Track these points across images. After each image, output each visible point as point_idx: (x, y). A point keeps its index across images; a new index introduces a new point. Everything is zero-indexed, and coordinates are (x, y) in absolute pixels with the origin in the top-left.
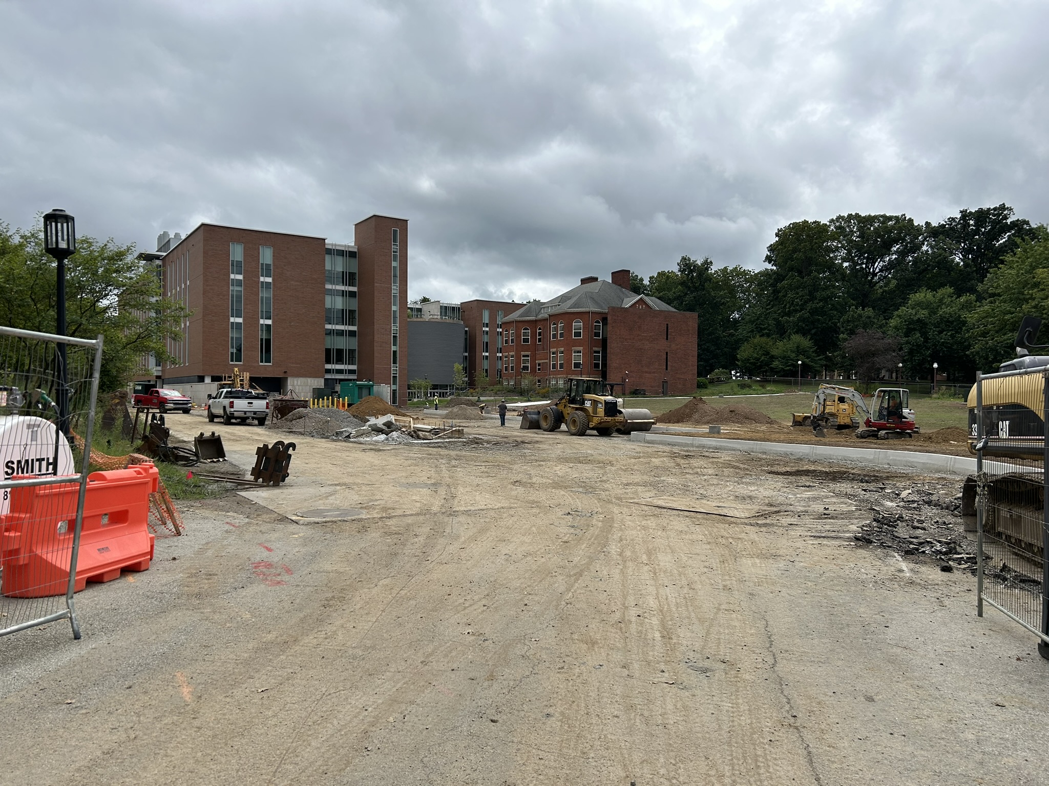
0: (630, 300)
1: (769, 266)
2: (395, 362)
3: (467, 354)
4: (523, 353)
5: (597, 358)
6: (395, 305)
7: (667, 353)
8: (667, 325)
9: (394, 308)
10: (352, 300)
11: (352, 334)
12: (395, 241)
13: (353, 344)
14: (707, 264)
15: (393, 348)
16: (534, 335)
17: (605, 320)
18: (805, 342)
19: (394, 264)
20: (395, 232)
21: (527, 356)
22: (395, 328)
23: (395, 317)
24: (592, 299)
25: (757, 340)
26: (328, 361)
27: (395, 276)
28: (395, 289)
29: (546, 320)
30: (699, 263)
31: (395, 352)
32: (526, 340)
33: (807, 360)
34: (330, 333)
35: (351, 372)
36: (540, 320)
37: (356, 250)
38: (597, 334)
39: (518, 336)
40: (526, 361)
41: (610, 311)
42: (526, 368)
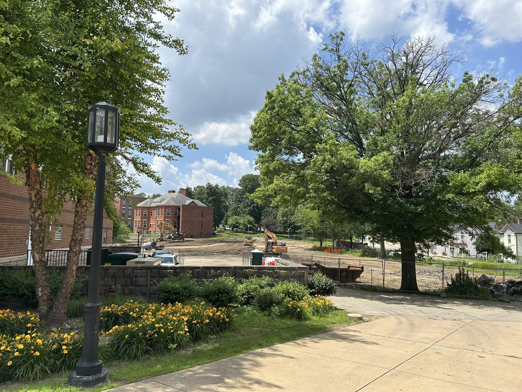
0: (188, 201)
1: (240, 188)
4: (144, 220)
5: (176, 223)
7: (202, 222)
8: (202, 211)
14: (217, 186)
16: (149, 213)
17: (179, 209)
18: (252, 219)
21: (146, 221)
24: (174, 200)
25: (234, 217)
29: (155, 207)
30: (214, 186)
32: (145, 215)
33: (251, 226)
36: (152, 207)
38: (176, 214)
39: (142, 213)
40: (145, 223)
41: (181, 206)
42: (145, 226)
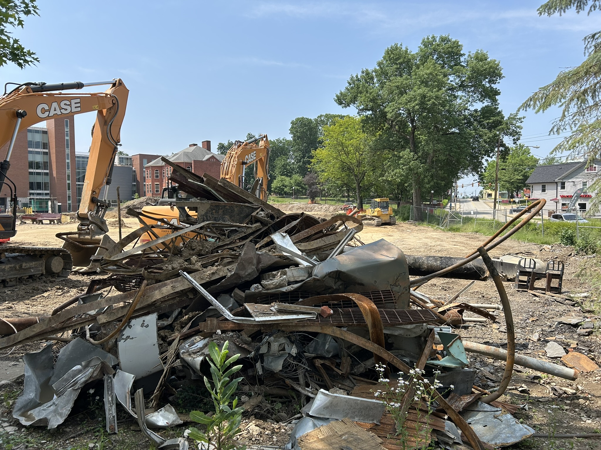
0: (208, 156)
2: (69, 189)
3: (135, 183)
4: (155, 183)
6: (68, 159)
9: (67, 161)
10: (45, 156)
11: (46, 174)
12: (67, 126)
13: (47, 179)
15: (68, 182)
16: (161, 173)
19: (66, 138)
20: (67, 121)
21: (158, 185)
22: (68, 172)
23: (68, 166)
24: (187, 155)
25: (280, 177)
26: (31, 188)
27: (67, 145)
28: (68, 151)
31: (69, 184)
32: (157, 177)
34: (31, 173)
35: (46, 194)
37: (46, 130)
39: (153, 174)
40: (157, 188)
41: (193, 162)
42: (157, 191)
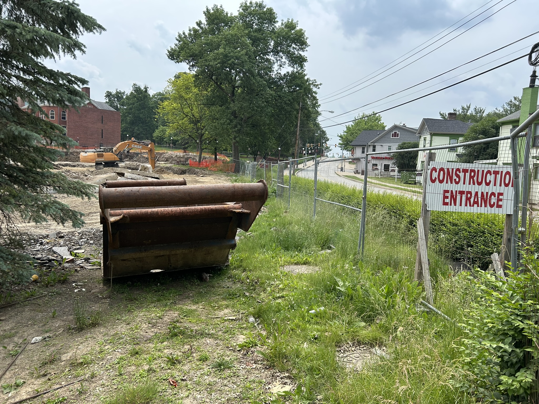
7: (102, 130)
8: (102, 116)
38: (64, 118)
